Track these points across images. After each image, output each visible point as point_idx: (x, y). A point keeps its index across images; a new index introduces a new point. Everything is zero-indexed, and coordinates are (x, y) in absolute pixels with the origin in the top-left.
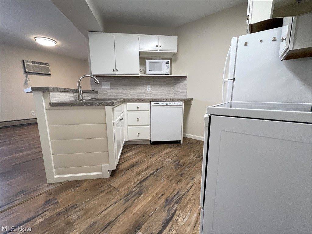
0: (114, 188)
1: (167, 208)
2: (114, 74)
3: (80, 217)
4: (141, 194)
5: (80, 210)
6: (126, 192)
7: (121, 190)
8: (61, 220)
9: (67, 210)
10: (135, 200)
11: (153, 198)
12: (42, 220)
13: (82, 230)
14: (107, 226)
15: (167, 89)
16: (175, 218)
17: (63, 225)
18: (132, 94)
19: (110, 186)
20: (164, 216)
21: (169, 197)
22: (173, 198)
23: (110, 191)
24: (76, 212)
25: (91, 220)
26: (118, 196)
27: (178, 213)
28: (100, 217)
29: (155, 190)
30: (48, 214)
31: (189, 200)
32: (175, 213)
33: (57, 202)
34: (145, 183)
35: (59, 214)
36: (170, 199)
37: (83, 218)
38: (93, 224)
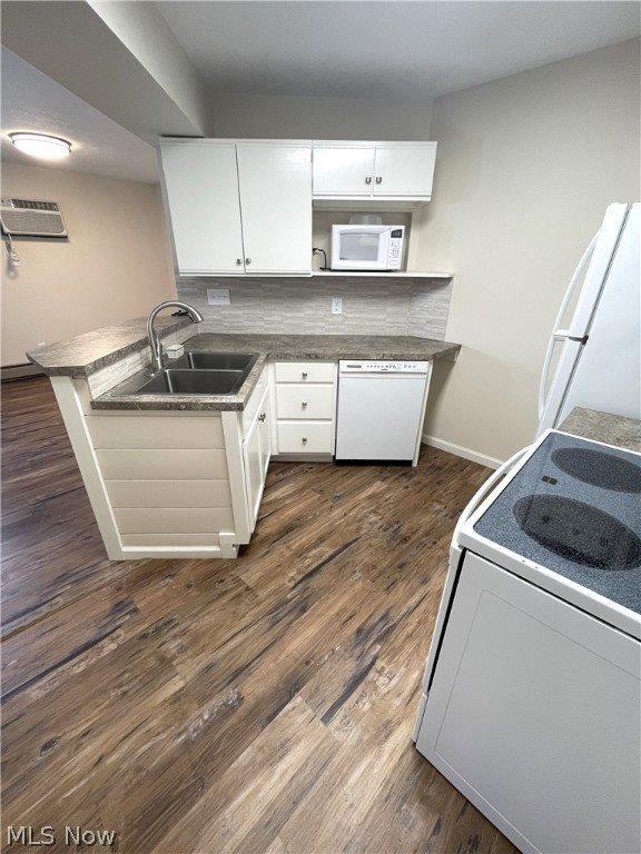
0: (248, 589)
1: (357, 651)
2: (239, 271)
3: (182, 649)
4: (304, 610)
5: (184, 633)
6: (272, 601)
7: (262, 594)
8: (148, 651)
9: (158, 630)
10: (291, 622)
11: (330, 623)
12: (113, 646)
13: (189, 678)
14: (237, 674)
15: (390, 309)
16: (372, 675)
17: (152, 662)
18: (288, 321)
19: (238, 581)
20: (349, 668)
21: (364, 624)
22: (373, 628)
23: (239, 596)
24: (175, 637)
25: (205, 659)
26: (256, 610)
27: (380, 664)
28: (221, 653)
29: (335, 602)
30: (123, 635)
31: (409, 636)
32: (373, 663)
33: (136, 610)
34: (315, 582)
35: (144, 636)
36: (366, 628)
37: (189, 653)
38: (209, 667)
